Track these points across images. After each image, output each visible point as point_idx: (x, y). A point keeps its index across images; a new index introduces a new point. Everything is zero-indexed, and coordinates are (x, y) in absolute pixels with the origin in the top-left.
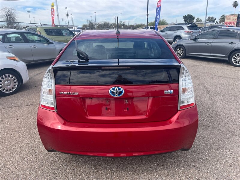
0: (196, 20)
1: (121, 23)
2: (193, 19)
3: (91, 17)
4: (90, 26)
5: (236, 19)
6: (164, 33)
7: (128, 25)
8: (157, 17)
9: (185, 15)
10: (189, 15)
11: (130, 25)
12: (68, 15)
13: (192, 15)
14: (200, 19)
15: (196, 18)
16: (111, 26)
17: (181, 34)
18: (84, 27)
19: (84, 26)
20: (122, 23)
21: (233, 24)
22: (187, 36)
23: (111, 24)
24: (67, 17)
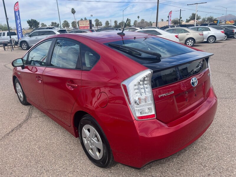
0: (41, 25)
2: (39, 24)
5: (88, 24)
6: (34, 38)
8: (18, 21)
9: (29, 20)
10: (32, 20)
13: (36, 20)
14: (45, 24)
15: (40, 23)
21: (87, 28)
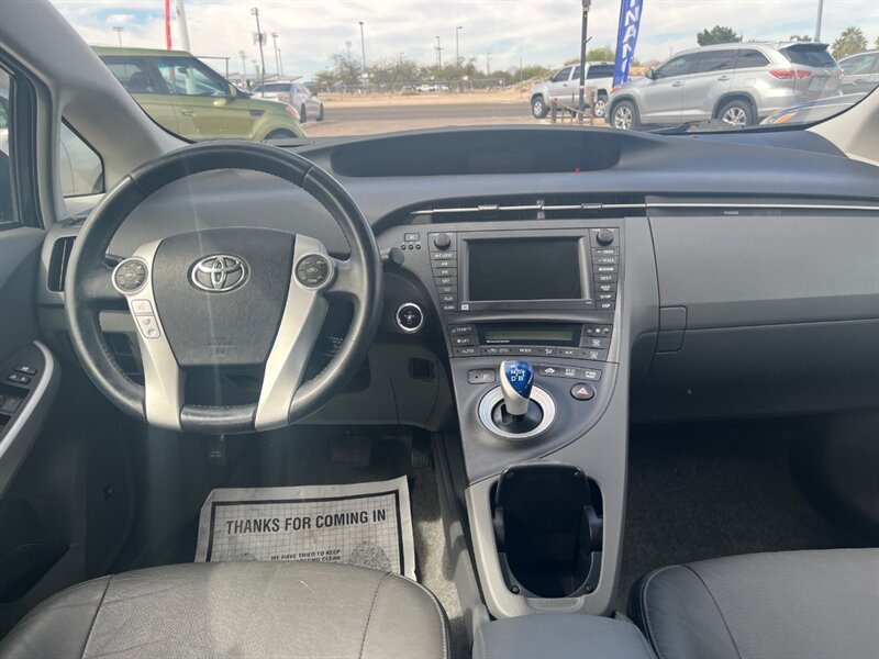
1: (459, 64)
3: (349, 44)
4: (343, 78)
6: (666, 85)
7: (486, 73)
8: (629, 13)
9: (706, 31)
11: (492, 71)
12: (261, 38)
13: (730, 31)
16: (421, 75)
17: (751, 83)
18: (321, 81)
19: (323, 77)
20: (464, 64)
22: (782, 93)
23: (424, 70)
24: (258, 43)
